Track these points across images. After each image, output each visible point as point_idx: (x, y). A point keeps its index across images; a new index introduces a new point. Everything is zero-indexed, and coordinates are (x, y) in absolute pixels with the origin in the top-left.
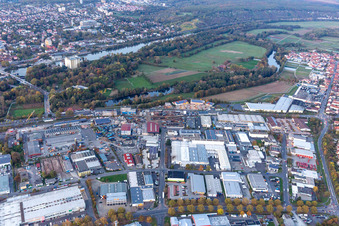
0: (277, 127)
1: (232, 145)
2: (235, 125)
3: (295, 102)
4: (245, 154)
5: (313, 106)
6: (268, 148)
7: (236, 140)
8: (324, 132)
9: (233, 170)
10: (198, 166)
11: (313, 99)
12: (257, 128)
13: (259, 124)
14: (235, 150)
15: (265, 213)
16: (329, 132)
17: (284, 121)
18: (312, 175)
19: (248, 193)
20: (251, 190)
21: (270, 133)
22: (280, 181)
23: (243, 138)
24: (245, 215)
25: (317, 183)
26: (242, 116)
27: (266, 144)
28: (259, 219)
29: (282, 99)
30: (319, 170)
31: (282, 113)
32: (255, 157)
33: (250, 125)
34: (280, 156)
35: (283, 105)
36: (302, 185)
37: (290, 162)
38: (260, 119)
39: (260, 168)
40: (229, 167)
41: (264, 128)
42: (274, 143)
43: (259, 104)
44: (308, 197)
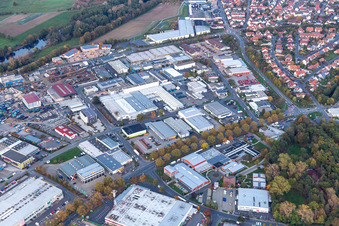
0: (197, 53)
1: (165, 83)
2: (153, 63)
3: (197, 23)
4: (185, 88)
5: (216, 23)
6: (202, 75)
7: (166, 76)
8: (243, 46)
9: (186, 107)
11: (211, 15)
12: (178, 59)
13: (177, 55)
14: (174, 87)
15: (244, 133)
17: (198, 44)
18: (259, 88)
19: (216, 122)
20: (216, 119)
21: (195, 60)
22: (236, 103)
23: (172, 72)
24: (228, 142)
25: (268, 93)
26: (153, 50)
27: (199, 72)
28: (241, 140)
29: (181, 22)
31: (190, 37)
32: (197, 88)
33: (169, 58)
34: (220, 80)
35: (186, 29)
36: (258, 100)
37: (231, 82)
38: (173, 49)
39: (209, 96)
40: (182, 105)
41: (185, 58)
42: (205, 70)
43: (161, 34)
44: (268, 108)
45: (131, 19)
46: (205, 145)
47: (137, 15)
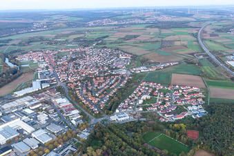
0: (42, 98)
1: (25, 118)
2: (17, 107)
3: (42, 82)
4: (36, 119)
5: (53, 81)
6: (46, 110)
7: (25, 114)
8: (67, 91)
9: (37, 130)
10: (14, 138)
11: (50, 77)
12: (32, 103)
13: (32, 101)
14: (29, 119)
15: (69, 139)
16: (69, 90)
17: (43, 93)
18: (76, 112)
19: (53, 135)
20: (54, 133)
21: (41, 103)
22: (64, 122)
23: (29, 111)
24: (60, 146)
25: (80, 114)
26: (18, 100)
27: (44, 109)
28: (68, 143)
29: (34, 83)
30: (77, 108)
31: (39, 90)
32: (43, 118)
33: (26, 103)
34: (55, 111)
35: (36, 86)
36: (75, 118)
37: (62, 111)
38: (29, 98)
39: (49, 121)
40: (34, 129)
41: (36, 102)
42: (47, 106)
43: (23, 90)
44: (81, 122)
45: (5, 84)
46: (47, 151)
47: (9, 82)
